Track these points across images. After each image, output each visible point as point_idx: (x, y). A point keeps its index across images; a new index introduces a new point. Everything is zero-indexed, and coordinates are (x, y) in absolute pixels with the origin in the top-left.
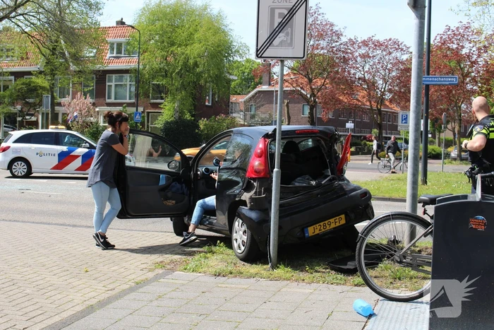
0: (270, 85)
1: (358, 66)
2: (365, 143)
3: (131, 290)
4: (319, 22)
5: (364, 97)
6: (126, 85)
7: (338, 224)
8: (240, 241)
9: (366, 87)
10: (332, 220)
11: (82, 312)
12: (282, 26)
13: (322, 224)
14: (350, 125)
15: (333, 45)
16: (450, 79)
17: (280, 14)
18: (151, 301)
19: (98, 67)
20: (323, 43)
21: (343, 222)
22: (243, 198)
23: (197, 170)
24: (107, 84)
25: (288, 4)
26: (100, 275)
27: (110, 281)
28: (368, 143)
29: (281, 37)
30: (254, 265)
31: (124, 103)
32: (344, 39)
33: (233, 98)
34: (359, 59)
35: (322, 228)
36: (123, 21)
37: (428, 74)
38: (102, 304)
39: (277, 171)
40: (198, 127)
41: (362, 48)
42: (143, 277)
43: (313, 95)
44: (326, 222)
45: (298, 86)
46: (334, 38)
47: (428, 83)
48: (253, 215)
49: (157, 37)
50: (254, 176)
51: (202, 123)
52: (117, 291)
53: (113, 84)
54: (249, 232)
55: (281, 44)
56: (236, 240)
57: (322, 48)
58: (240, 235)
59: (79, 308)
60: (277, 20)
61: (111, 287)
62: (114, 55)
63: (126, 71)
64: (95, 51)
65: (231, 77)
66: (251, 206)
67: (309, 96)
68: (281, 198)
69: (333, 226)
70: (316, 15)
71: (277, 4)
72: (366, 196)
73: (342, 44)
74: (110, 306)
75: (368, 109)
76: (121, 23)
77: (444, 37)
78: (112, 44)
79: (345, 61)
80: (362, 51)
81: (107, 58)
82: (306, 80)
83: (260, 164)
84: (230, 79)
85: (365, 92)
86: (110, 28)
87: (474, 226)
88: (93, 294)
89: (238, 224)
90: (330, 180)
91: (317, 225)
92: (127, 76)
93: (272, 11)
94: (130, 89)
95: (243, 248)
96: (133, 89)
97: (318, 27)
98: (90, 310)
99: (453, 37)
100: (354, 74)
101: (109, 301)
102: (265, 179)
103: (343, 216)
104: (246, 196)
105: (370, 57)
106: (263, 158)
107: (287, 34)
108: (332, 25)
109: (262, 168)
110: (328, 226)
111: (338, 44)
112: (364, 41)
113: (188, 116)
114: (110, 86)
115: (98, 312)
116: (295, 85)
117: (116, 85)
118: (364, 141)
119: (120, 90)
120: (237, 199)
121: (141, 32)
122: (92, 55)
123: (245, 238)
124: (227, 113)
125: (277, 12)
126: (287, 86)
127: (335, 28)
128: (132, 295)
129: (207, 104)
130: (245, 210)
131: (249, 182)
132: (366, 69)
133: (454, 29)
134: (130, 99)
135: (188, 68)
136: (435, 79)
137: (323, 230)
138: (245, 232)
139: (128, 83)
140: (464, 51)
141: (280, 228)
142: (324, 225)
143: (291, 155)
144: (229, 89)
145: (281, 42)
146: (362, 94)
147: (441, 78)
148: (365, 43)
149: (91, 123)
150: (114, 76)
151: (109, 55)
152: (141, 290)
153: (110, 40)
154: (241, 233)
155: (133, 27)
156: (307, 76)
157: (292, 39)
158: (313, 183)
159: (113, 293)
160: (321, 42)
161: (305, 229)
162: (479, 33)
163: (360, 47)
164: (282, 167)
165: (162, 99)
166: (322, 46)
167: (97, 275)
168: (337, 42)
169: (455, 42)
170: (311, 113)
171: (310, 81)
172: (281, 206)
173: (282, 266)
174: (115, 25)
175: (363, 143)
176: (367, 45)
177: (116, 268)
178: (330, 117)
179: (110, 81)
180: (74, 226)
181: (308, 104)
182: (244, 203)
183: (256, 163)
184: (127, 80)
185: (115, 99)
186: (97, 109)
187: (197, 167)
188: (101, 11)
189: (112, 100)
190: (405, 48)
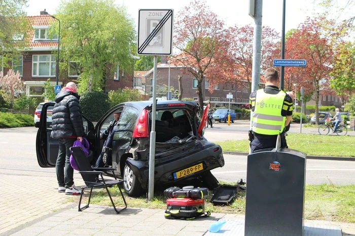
0: (167, 63)
1: (238, 47)
2: (244, 110)
3: (50, 215)
4: (205, 14)
5: (243, 73)
6: (49, 63)
7: (198, 170)
8: (128, 183)
9: (244, 64)
10: (193, 167)
11: (15, 229)
12: (155, 32)
13: (186, 170)
14: (230, 96)
15: (217, 32)
16: (300, 62)
17: (154, 24)
18: (63, 222)
19: (25, 49)
20: (209, 30)
21: (201, 168)
22: (130, 152)
23: (99, 133)
24: (33, 62)
25: (159, 17)
26: (27, 206)
27: (35, 210)
28: (246, 110)
29: (155, 40)
30: (138, 199)
31: (48, 78)
32: (225, 27)
33: (137, 74)
34: (238, 43)
35: (186, 173)
36: (46, 11)
37: (283, 58)
38: (29, 224)
39: (153, 133)
40: (107, 98)
41: (241, 33)
42: (58, 208)
43: (201, 71)
44: (189, 169)
45: (189, 64)
46: (217, 26)
47: (283, 65)
48: (137, 164)
49: (74, 25)
50: (138, 136)
51: (111, 94)
52: (39, 216)
53: (38, 62)
54: (134, 176)
55: (155, 44)
56: (126, 181)
57: (208, 34)
58: (129, 178)
59: (13, 227)
60: (152, 28)
61: (36, 213)
62: (39, 39)
63: (49, 52)
64: (22, 36)
65: (135, 57)
66: (136, 157)
67: (198, 72)
68: (156, 152)
69: (194, 171)
70: (203, 8)
71: (152, 17)
72: (218, 150)
73: (224, 31)
74: (35, 225)
75: (246, 82)
76: (44, 13)
77: (305, 26)
78: (37, 30)
79: (228, 44)
80: (242, 36)
81: (33, 41)
82: (195, 59)
83: (142, 128)
84: (134, 59)
85: (243, 69)
86: (35, 17)
87: (272, 168)
88: (24, 218)
89: (127, 169)
90: (193, 139)
91: (183, 171)
92: (50, 56)
93: (149, 21)
94: (52, 66)
95: (130, 187)
96: (54, 66)
97: (204, 17)
98: (21, 227)
99: (312, 26)
100: (235, 55)
101: (34, 222)
102: (146, 139)
103: (201, 164)
104: (132, 151)
105: (246, 41)
106: (144, 124)
107: (159, 38)
108: (215, 16)
109: (144, 130)
110: (190, 171)
111: (220, 31)
112: (243, 28)
113: (100, 90)
114: (35, 64)
115: (26, 228)
116: (186, 64)
117: (40, 63)
118: (243, 109)
119: (44, 67)
120: (126, 153)
121: (61, 21)
122: (20, 39)
123: (131, 180)
124: (131, 86)
125: (152, 22)
126: (180, 65)
127: (218, 19)
128: (51, 218)
129: (115, 78)
130: (131, 160)
131: (134, 140)
132: (244, 51)
133: (313, 19)
134: (52, 75)
135: (100, 49)
136: (289, 62)
137: (187, 174)
138: (131, 176)
139: (50, 62)
140: (321, 37)
141: (156, 173)
142: (188, 171)
143: (165, 121)
144: (133, 67)
145: (155, 43)
146: (240, 71)
147: (293, 61)
148: (244, 30)
149: (20, 94)
150: (38, 56)
151: (34, 39)
152: (56, 215)
153: (34, 27)
154: (129, 176)
155: (53, 17)
156: (196, 57)
157: (162, 41)
158: (180, 141)
159: (37, 217)
160: (207, 29)
161: (174, 174)
162: (332, 23)
163: (239, 33)
164: (156, 130)
165: (78, 74)
166: (207, 32)
167: (26, 206)
168: (220, 29)
169: (314, 29)
170: (199, 87)
171: (199, 60)
172: (156, 157)
173: (157, 200)
174: (39, 15)
175: (242, 110)
176: (245, 32)
177: (39, 202)
178: (216, 89)
179: (36, 60)
180: (8, 174)
181: (197, 79)
182: (131, 155)
183: (140, 127)
184: (50, 59)
185: (40, 75)
186: (25, 83)
187: (100, 129)
188: (27, 4)
189: (37, 75)
190: (275, 34)
